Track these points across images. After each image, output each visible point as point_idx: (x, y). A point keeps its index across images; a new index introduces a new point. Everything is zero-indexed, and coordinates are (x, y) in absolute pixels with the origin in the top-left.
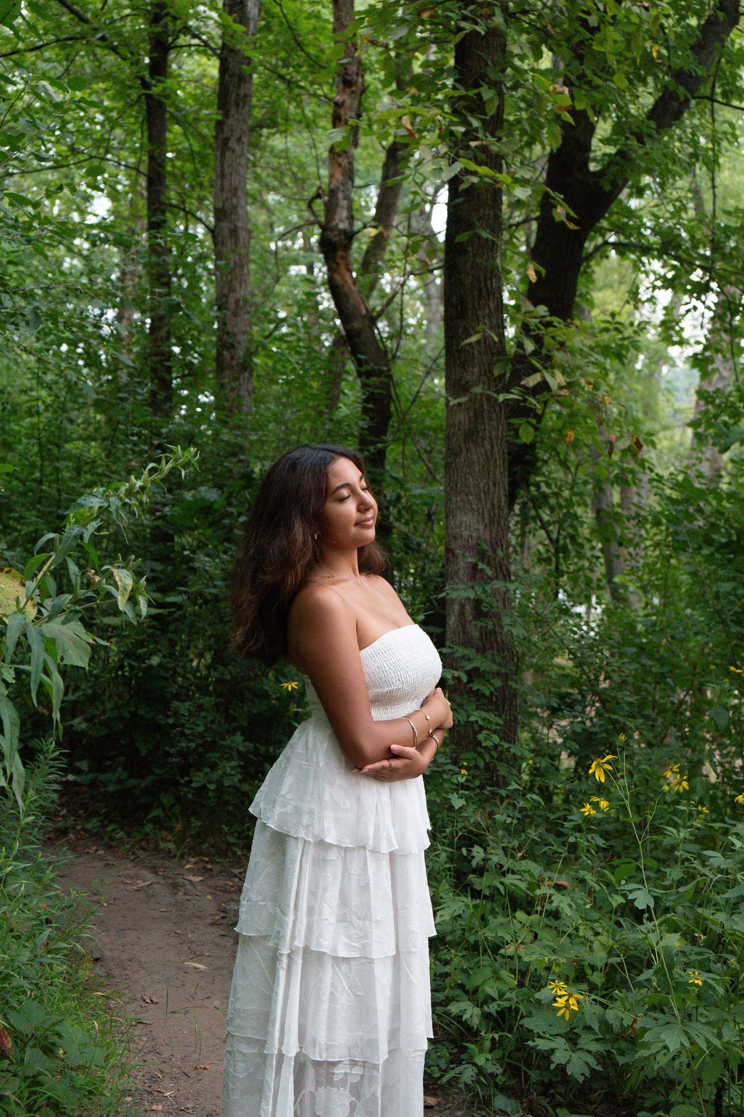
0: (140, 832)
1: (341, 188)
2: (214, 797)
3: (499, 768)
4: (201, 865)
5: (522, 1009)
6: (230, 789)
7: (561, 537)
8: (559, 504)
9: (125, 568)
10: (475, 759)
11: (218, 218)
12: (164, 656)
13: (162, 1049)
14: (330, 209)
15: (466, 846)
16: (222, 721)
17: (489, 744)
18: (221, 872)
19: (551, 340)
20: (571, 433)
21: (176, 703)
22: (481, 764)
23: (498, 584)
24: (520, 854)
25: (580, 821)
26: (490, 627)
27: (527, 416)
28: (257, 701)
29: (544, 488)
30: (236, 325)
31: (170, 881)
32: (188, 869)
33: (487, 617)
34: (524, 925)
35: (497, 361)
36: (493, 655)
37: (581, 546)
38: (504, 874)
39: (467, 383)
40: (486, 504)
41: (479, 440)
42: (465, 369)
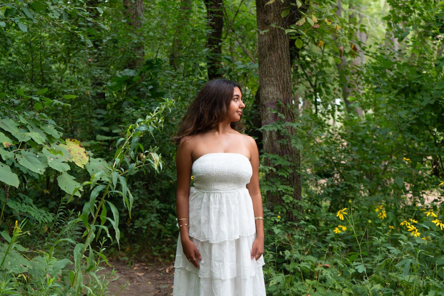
2: (146, 233)
3: (293, 212)
4: (142, 267)
7: (318, 83)
8: (316, 67)
10: (281, 208)
15: (282, 251)
16: (147, 193)
17: (288, 201)
18: (152, 270)
22: (285, 211)
23: (288, 124)
24: (306, 253)
25: (334, 236)
26: (285, 143)
29: (307, 58)
31: (128, 276)
32: (136, 270)
33: (283, 138)
34: (309, 285)
35: (283, 10)
36: (287, 157)
37: (328, 88)
38: (299, 262)
39: (268, 21)
40: (280, 81)
41: (275, 50)
42: (266, 14)
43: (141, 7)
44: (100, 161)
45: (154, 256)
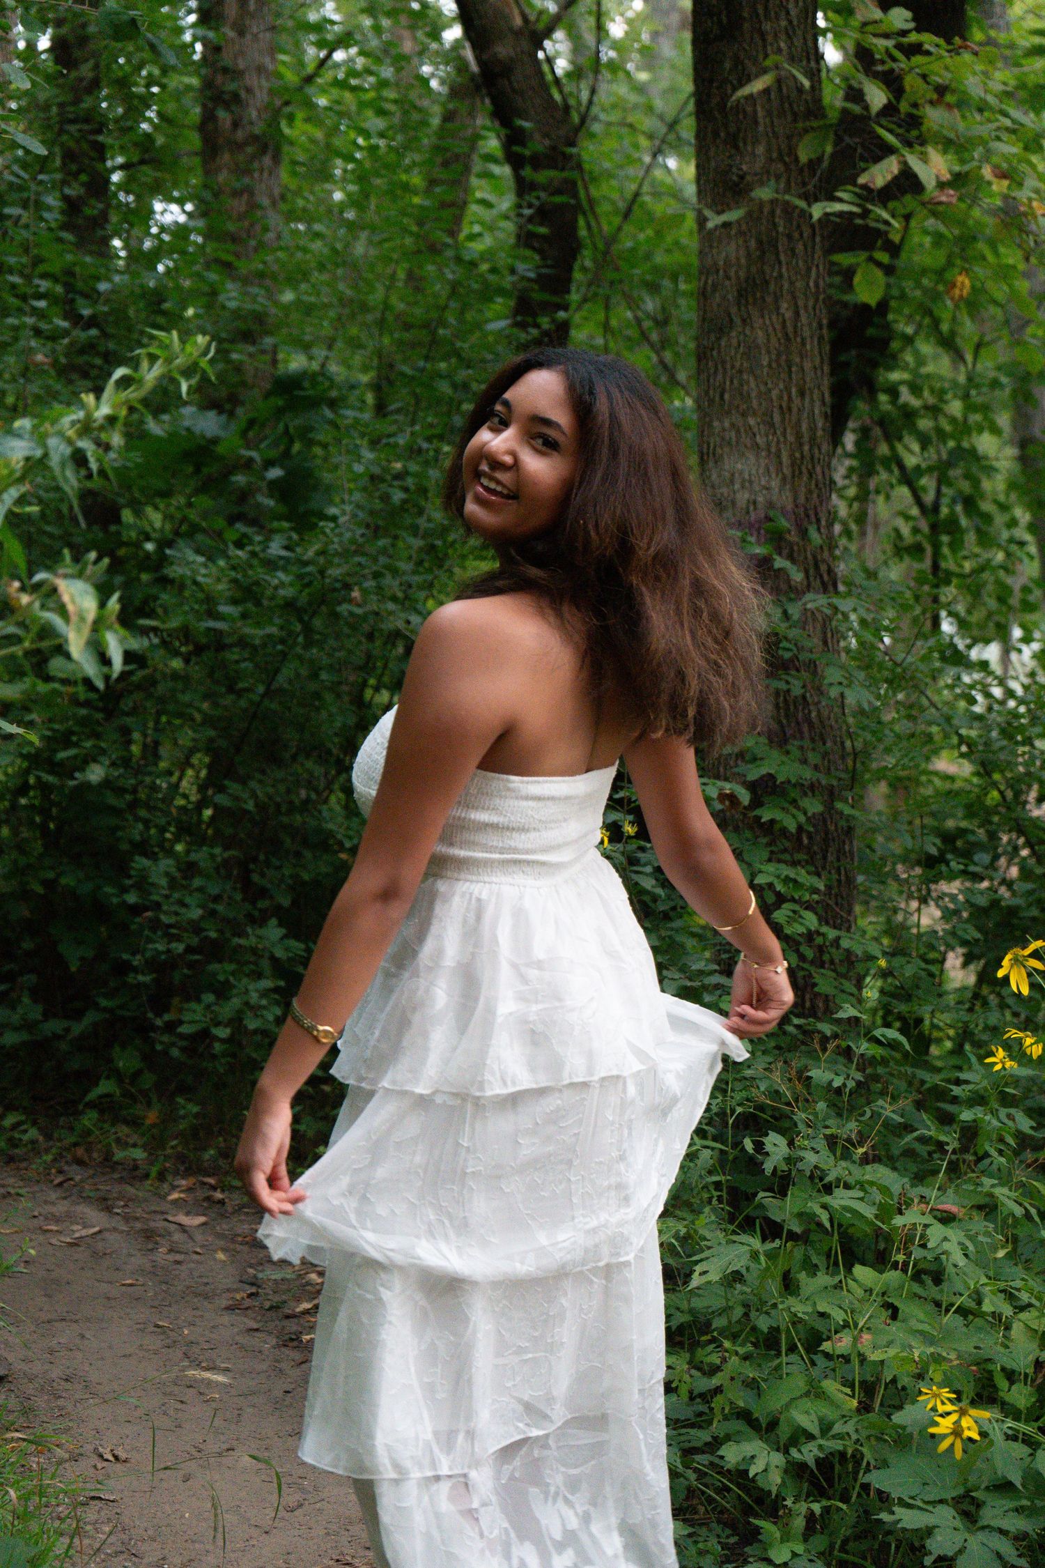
0: (71, 1129)
2: (224, 1054)
3: (817, 979)
4: (201, 1194)
5: (868, 1455)
6: (258, 1038)
7: (945, 501)
8: (939, 431)
9: (80, 575)
12: (113, 764)
13: (144, 1547)
15: (753, 1134)
16: (238, 897)
17: (796, 930)
19: (920, 81)
20: (963, 282)
21: (141, 862)
24: (861, 1152)
25: (985, 1084)
26: (797, 690)
27: (869, 247)
28: (308, 854)
29: (906, 396)
30: (242, 53)
31: (138, 1225)
32: (175, 1202)
33: (788, 671)
34: (869, 1291)
35: (806, 131)
36: (801, 748)
37: (988, 518)
38: (828, 1189)
39: (742, 177)
40: (784, 434)
41: (769, 299)
42: (737, 148)
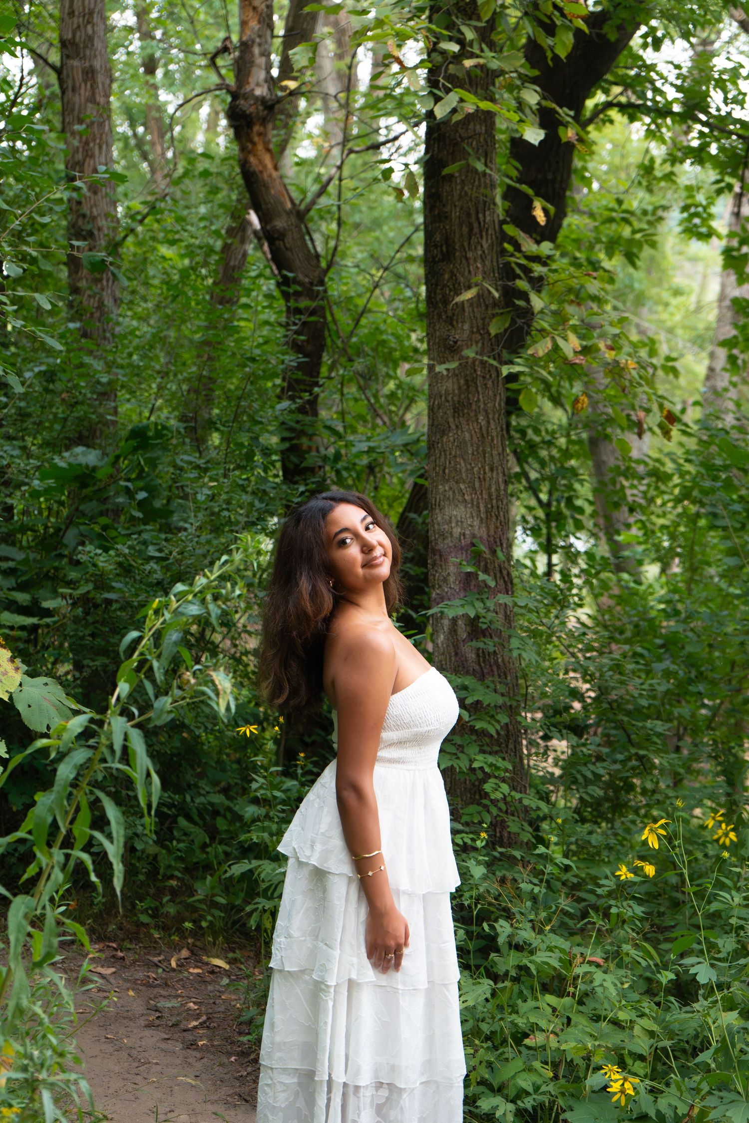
1: (258, 40)
4: (109, 953)
5: (561, 1103)
7: (555, 498)
8: (552, 458)
10: (479, 813)
11: (65, 57)
14: (242, 68)
15: (488, 920)
17: (498, 795)
18: (135, 961)
20: (584, 400)
22: (488, 819)
23: (500, 599)
24: (548, 928)
25: (617, 886)
26: (490, 648)
29: (531, 435)
30: (95, 206)
31: (74, 974)
32: (93, 959)
33: (484, 636)
34: (555, 1009)
35: (494, 316)
36: (493, 682)
37: (580, 510)
38: (532, 953)
39: (456, 342)
40: (481, 494)
41: (472, 414)
42: (452, 324)
43: (113, 291)
44: (46, 684)
45: (140, 925)
